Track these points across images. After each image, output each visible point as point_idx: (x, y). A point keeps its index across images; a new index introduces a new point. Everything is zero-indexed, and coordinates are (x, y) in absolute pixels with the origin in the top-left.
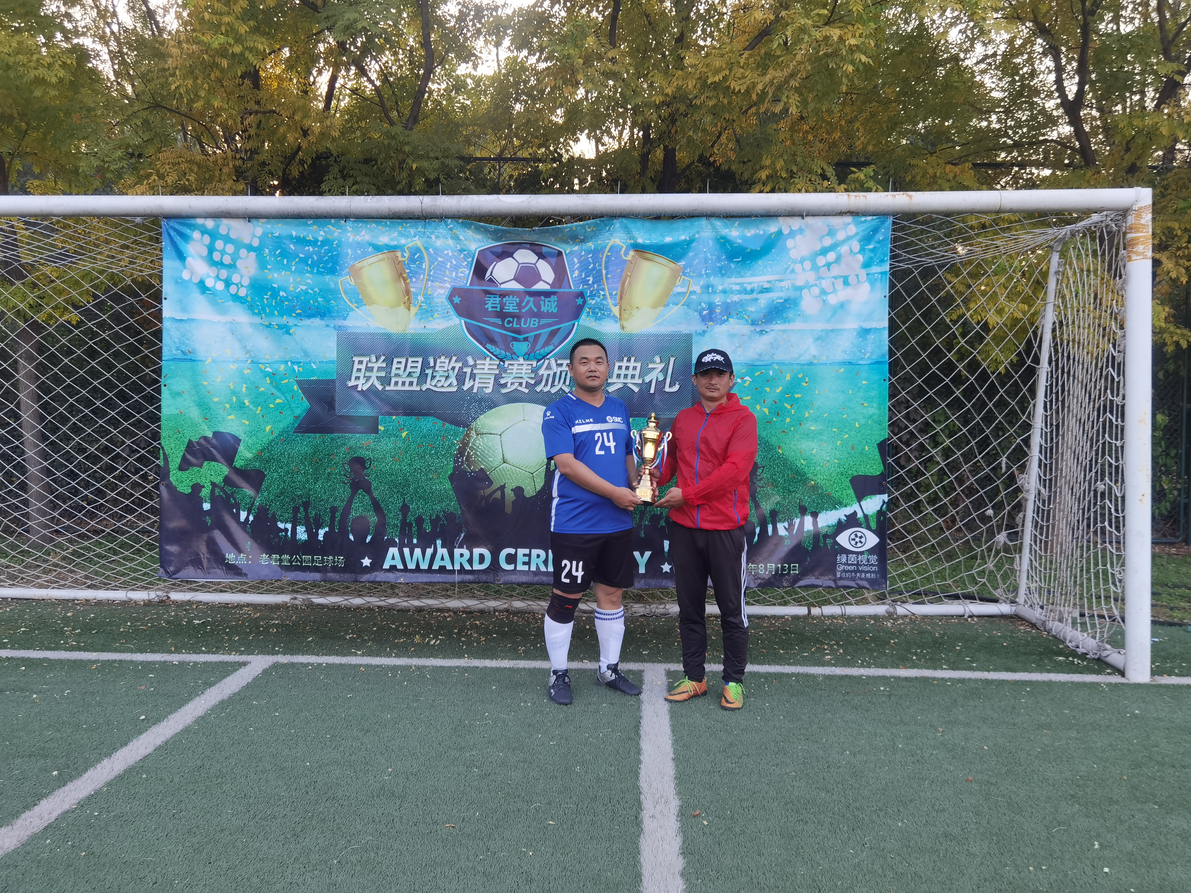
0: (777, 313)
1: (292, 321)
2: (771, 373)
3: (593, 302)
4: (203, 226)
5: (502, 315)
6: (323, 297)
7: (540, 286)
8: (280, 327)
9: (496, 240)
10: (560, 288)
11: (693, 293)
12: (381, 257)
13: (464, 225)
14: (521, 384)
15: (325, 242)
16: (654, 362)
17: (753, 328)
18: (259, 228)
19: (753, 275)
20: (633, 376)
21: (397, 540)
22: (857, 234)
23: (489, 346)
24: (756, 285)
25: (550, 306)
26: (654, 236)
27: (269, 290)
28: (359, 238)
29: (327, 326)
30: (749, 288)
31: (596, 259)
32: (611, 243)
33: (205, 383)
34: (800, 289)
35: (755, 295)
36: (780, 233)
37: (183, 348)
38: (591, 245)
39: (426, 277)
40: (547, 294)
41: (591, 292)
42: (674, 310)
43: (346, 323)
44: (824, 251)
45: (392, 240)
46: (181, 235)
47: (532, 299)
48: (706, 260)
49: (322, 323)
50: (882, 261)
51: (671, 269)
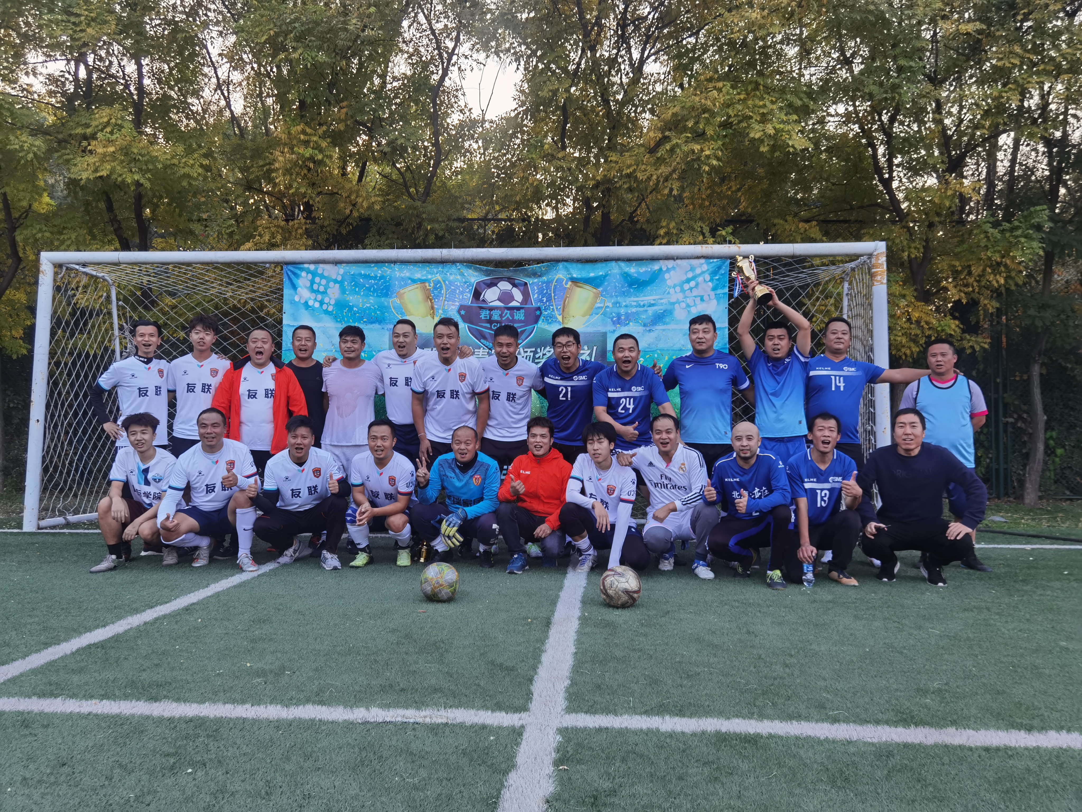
0: (659, 319)
3: (546, 313)
4: (308, 268)
5: (490, 321)
6: (380, 311)
7: (514, 304)
9: (487, 276)
10: (526, 304)
12: (416, 286)
13: (468, 267)
15: (382, 277)
17: (644, 328)
18: (342, 269)
19: (644, 296)
22: (708, 270)
23: (482, 341)
24: (646, 302)
25: (520, 316)
26: (583, 273)
27: (347, 307)
28: (402, 275)
30: (642, 303)
31: (548, 287)
32: (557, 277)
34: (674, 304)
36: (661, 269)
38: (545, 278)
39: (444, 298)
40: (518, 309)
41: (545, 307)
42: (596, 317)
44: (688, 281)
45: (423, 276)
46: (295, 274)
47: (509, 312)
48: (615, 287)
50: (724, 286)
51: (594, 293)
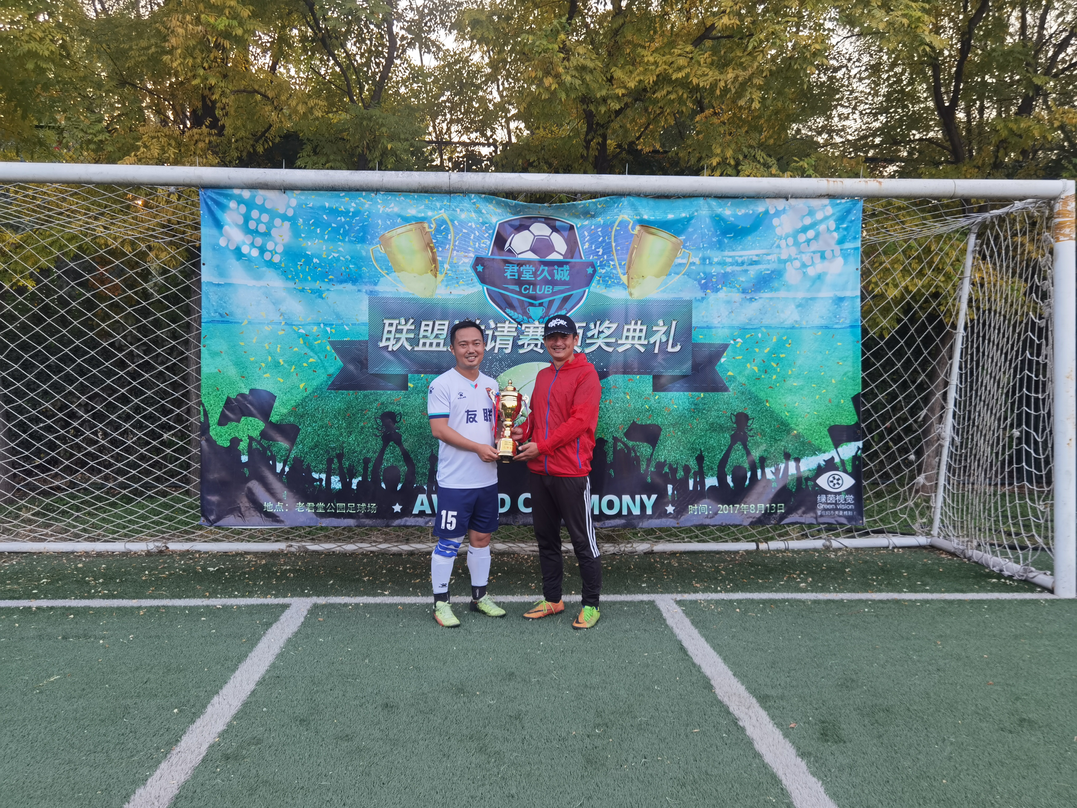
0: (765, 282)
1: (324, 286)
2: (760, 335)
3: (604, 271)
4: (240, 196)
5: (519, 282)
6: (355, 264)
7: (554, 257)
8: (313, 291)
9: (514, 214)
10: (572, 258)
11: (693, 264)
12: (409, 227)
13: (487, 201)
14: (536, 345)
15: (356, 213)
16: (658, 325)
17: (743, 296)
18: (293, 199)
19: (743, 249)
20: (640, 338)
21: (425, 487)
22: (833, 214)
23: (508, 311)
24: (746, 258)
25: (562, 274)
26: (657, 213)
27: (303, 257)
28: (388, 210)
29: (359, 291)
30: (740, 260)
31: (606, 233)
32: (620, 219)
33: (242, 344)
34: (785, 262)
35: (745, 267)
36: (766, 212)
37: (221, 310)
38: (600, 220)
39: (452, 247)
40: (560, 264)
41: (601, 262)
42: (676, 279)
43: (377, 288)
44: (805, 229)
45: (419, 212)
46: (218, 204)
47: (546, 268)
48: (703, 235)
49: (355, 288)
50: (855, 238)
51: (673, 243)
